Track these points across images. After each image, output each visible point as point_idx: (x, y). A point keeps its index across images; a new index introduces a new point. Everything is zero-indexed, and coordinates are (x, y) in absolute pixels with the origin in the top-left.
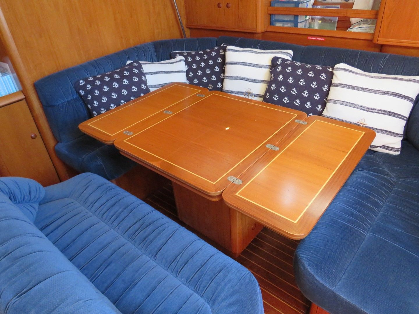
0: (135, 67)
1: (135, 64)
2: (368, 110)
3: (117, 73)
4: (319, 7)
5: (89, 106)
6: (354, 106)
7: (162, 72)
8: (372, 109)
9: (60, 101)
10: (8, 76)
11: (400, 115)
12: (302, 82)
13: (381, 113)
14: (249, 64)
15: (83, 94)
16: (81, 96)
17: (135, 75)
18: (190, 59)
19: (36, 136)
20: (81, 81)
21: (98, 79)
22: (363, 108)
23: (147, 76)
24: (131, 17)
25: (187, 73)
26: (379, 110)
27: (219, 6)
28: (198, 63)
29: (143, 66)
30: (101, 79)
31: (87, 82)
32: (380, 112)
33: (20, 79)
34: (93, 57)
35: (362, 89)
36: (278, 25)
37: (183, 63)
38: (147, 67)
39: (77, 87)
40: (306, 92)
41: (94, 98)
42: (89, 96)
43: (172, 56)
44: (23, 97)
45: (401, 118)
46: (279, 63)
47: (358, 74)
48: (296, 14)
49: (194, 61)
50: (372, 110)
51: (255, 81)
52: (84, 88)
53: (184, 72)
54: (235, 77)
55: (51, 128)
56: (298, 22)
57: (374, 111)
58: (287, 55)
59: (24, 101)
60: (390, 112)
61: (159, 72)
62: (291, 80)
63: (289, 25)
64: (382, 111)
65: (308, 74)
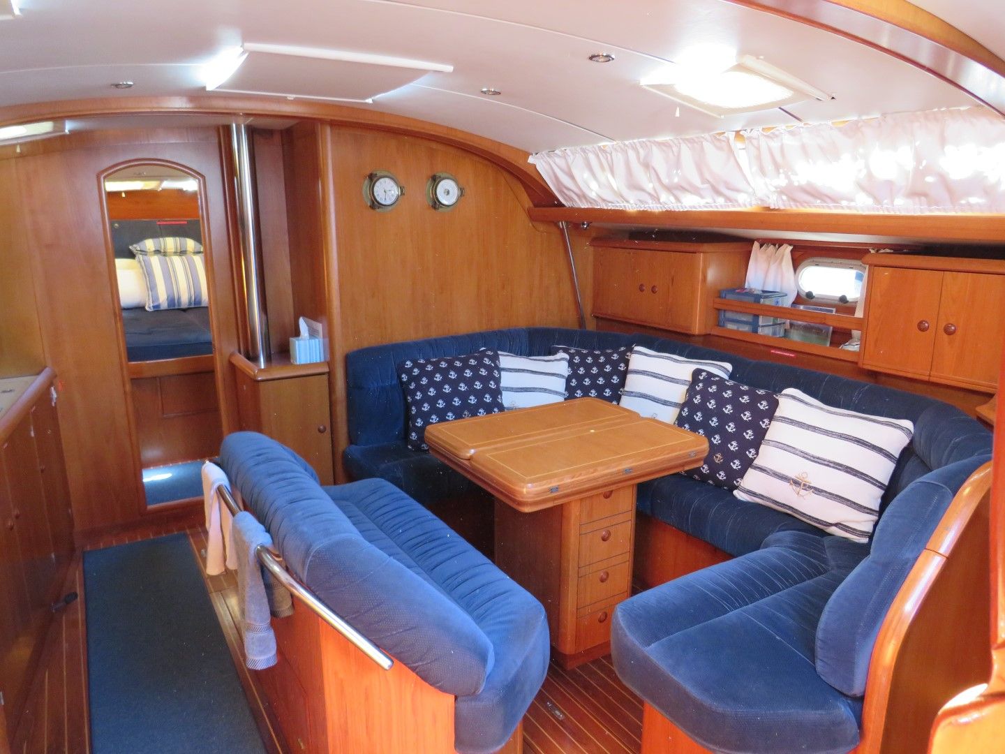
0: (488, 357)
1: (489, 353)
2: (812, 458)
3: (460, 360)
4: (802, 307)
5: (409, 398)
6: (793, 450)
7: (527, 370)
8: (818, 458)
9: (373, 383)
10: (317, 340)
11: (867, 476)
12: (728, 409)
13: (833, 467)
14: (660, 376)
15: (405, 380)
16: (402, 383)
17: (486, 367)
18: (577, 360)
19: (325, 428)
20: (408, 363)
21: (432, 363)
22: (806, 456)
23: (503, 373)
24: (503, 288)
25: (568, 380)
26: (829, 462)
27: (642, 290)
28: (588, 368)
29: (500, 357)
30: (436, 365)
31: (416, 364)
32: (832, 465)
33: (330, 347)
34: (434, 333)
35: (809, 427)
36: (731, 326)
37: (565, 364)
38: (506, 360)
39: (401, 369)
40: (732, 425)
41: (419, 387)
42: (413, 384)
43: (551, 352)
44: (326, 370)
45: (868, 481)
46: (701, 378)
47: (811, 405)
48: (757, 313)
49: (583, 363)
50: (819, 461)
51: (665, 403)
52: (409, 372)
53: (563, 377)
54: (636, 393)
55: (349, 421)
56: (759, 326)
57: (823, 462)
58: (721, 369)
59: (325, 377)
60: (847, 467)
61: (523, 371)
62: (712, 404)
63: (746, 328)
64: (834, 463)
65: (740, 399)
